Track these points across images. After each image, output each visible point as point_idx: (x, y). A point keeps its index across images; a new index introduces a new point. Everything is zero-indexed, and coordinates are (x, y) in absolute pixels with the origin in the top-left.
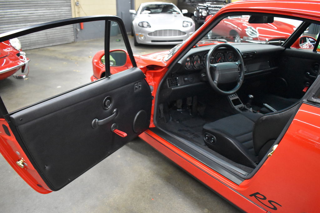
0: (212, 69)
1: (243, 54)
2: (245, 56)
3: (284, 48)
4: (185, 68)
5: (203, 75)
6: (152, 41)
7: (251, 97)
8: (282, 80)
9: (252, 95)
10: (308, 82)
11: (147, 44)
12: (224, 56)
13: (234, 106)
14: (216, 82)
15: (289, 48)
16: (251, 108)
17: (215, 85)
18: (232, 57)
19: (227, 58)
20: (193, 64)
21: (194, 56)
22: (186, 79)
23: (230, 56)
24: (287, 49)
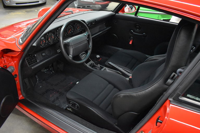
0: (67, 46)
1: (88, 23)
2: (89, 24)
3: (114, 13)
4: (41, 46)
5: (58, 51)
6: (16, 4)
7: (98, 57)
8: (114, 35)
9: (98, 55)
10: (132, 37)
11: (13, 6)
12: (74, 27)
13: (86, 65)
14: (71, 56)
15: (118, 13)
16: (99, 65)
17: (71, 59)
18: (80, 27)
19: (76, 29)
20: (48, 40)
21: (47, 34)
22: (43, 54)
23: (78, 26)
24: (117, 14)
